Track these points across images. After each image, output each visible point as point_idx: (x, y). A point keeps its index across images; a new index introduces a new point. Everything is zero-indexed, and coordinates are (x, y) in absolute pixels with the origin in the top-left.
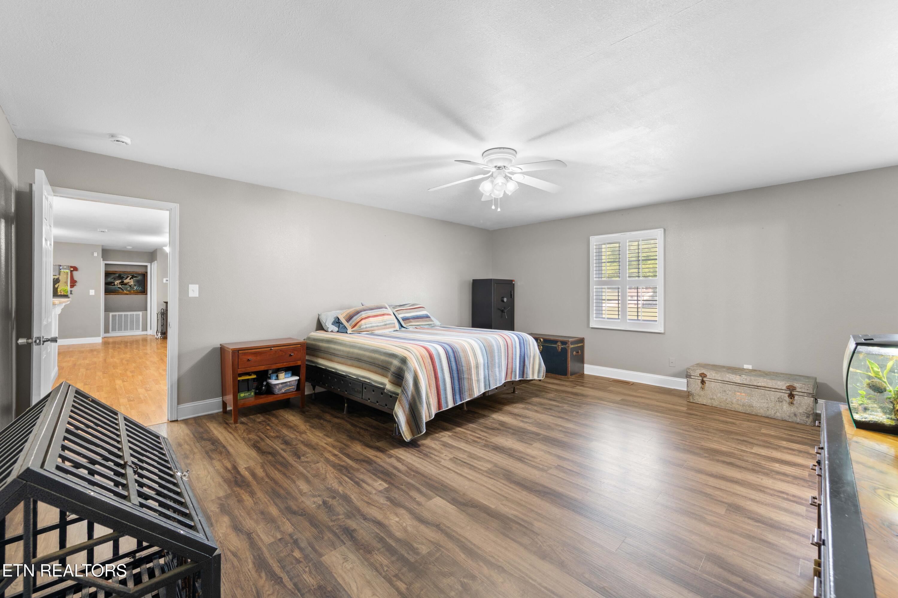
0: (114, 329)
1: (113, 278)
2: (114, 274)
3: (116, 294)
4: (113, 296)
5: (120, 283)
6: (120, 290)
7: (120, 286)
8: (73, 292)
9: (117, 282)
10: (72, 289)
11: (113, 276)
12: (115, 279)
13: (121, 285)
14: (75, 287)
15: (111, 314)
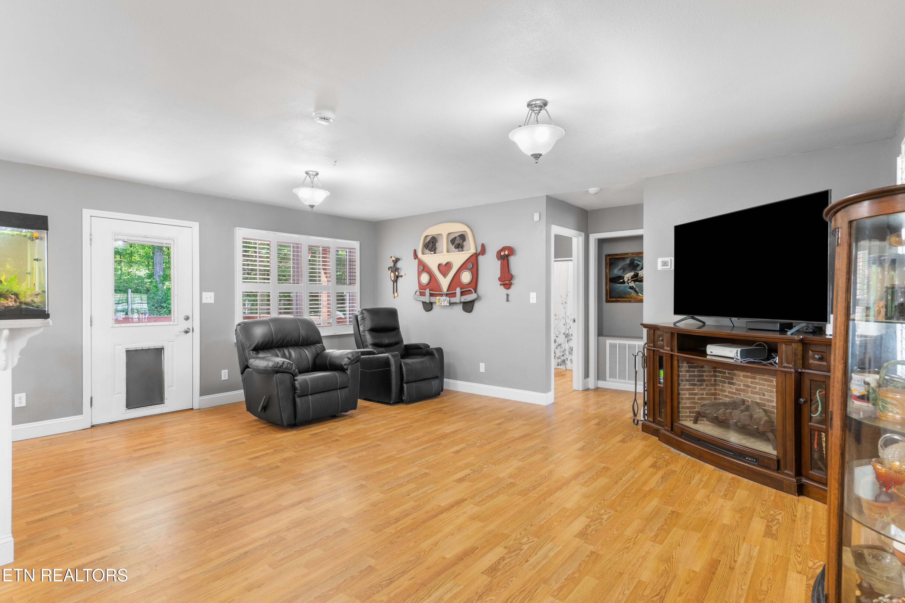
0: (613, 376)
1: (621, 269)
2: (623, 259)
3: (626, 302)
4: (619, 304)
5: (632, 278)
6: (633, 293)
7: (632, 284)
8: (510, 298)
9: (628, 275)
10: (510, 291)
11: (621, 264)
12: (624, 270)
13: (635, 281)
14: (512, 287)
15: (609, 342)
